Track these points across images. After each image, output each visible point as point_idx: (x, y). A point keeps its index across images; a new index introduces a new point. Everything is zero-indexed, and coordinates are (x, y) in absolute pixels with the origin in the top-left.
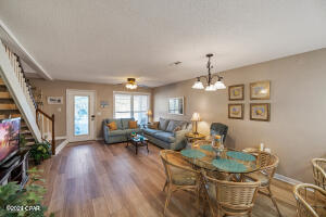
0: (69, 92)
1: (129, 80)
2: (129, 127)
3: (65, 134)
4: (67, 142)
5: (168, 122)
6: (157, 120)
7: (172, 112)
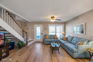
0: (35, 25)
1: (52, 17)
2: (54, 38)
3: (34, 39)
4: (34, 41)
5: (73, 38)
6: (67, 36)
7: (75, 33)
